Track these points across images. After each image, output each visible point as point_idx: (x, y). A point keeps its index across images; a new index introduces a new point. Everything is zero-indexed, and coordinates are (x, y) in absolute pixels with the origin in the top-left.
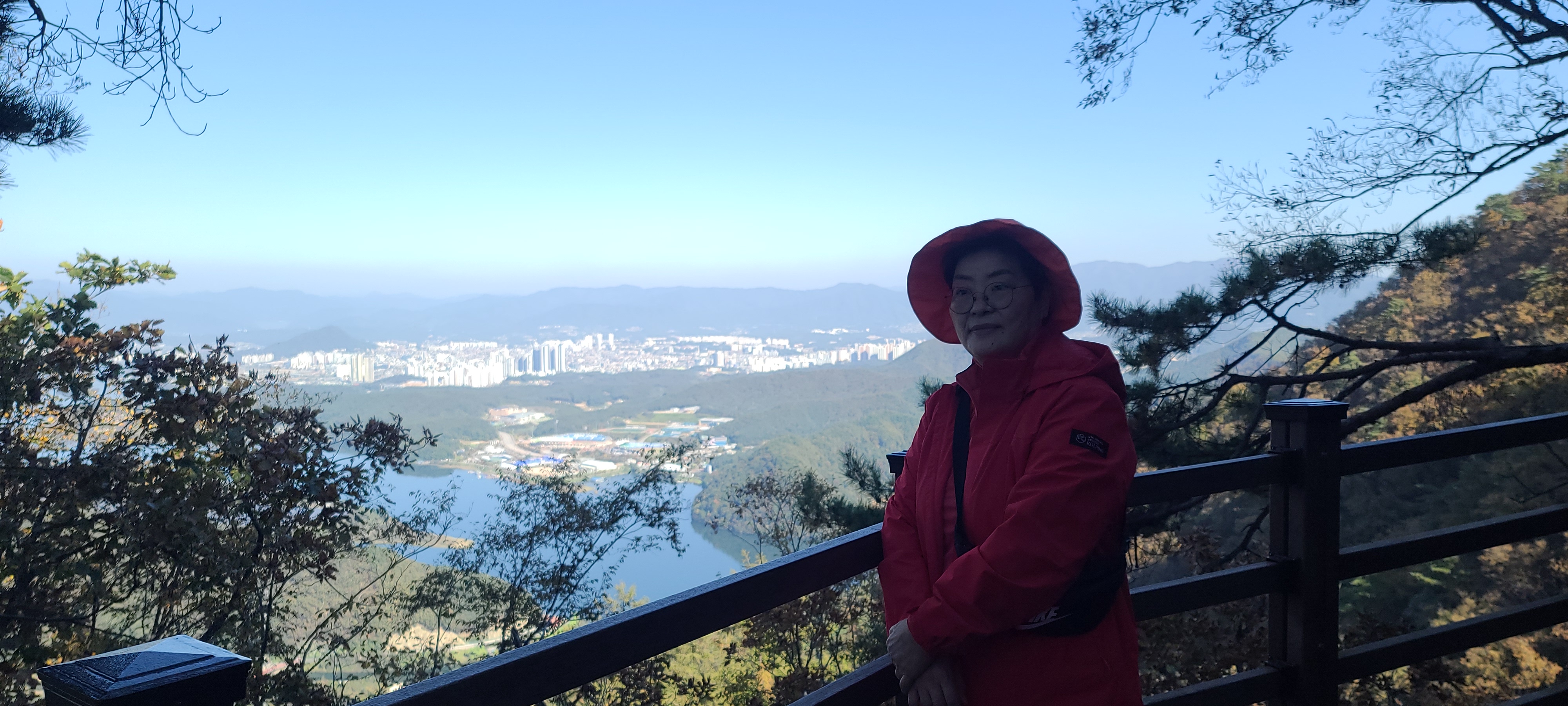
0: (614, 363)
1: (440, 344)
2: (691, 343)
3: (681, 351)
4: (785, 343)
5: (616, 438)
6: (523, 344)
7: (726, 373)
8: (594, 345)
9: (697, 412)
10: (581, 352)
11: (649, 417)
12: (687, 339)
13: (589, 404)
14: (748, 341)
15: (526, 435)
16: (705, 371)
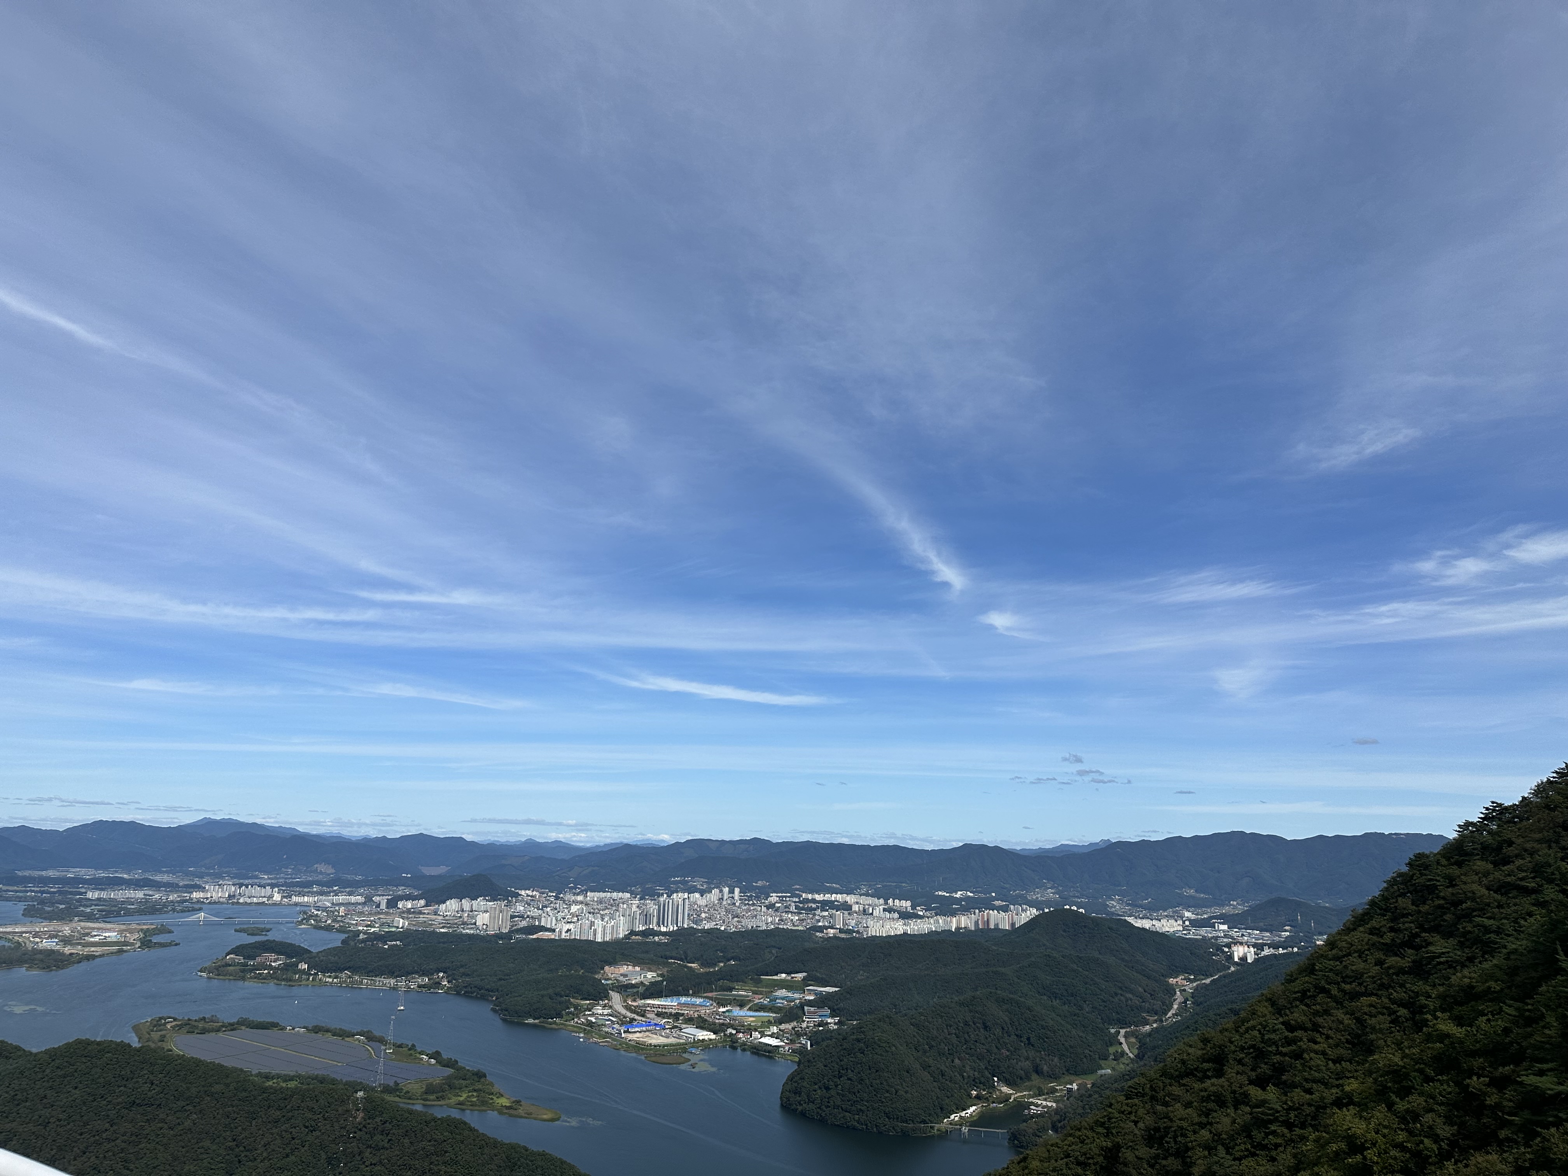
0: (736, 919)
1: (578, 894)
2: (814, 901)
3: (803, 909)
4: (906, 904)
5: (721, 1003)
6: (654, 895)
7: (843, 936)
8: (719, 899)
9: (804, 979)
10: (707, 906)
11: (758, 982)
12: (810, 896)
13: (702, 965)
14: (870, 900)
15: (636, 996)
16: (823, 932)
